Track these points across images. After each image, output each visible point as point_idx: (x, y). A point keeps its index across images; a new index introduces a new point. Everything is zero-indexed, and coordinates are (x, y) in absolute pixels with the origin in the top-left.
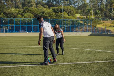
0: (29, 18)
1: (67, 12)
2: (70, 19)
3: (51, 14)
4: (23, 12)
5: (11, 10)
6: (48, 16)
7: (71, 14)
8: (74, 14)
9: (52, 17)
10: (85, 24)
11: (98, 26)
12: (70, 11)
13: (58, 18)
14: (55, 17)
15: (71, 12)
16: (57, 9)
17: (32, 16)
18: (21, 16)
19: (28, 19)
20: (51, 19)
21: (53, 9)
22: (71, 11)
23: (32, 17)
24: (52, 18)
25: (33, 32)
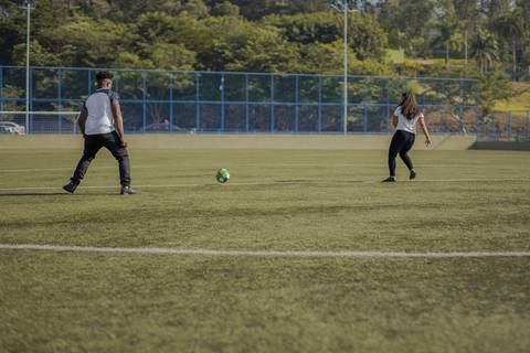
0: (174, 68)
1: (352, 41)
2: (369, 74)
3: (279, 47)
4: (137, 36)
5: (74, 25)
6: (268, 57)
7: (368, 49)
8: (382, 49)
9: (284, 64)
10: (441, 96)
11: (500, 106)
12: (364, 35)
13: (314, 70)
14: (300, 62)
15: (369, 40)
16: (301, 28)
17: (188, 55)
18: (135, 58)
19: (174, 73)
20: (284, 74)
21: (279, 27)
22: (367, 37)
23: (187, 63)
24: (286, 69)
25: (199, 132)
